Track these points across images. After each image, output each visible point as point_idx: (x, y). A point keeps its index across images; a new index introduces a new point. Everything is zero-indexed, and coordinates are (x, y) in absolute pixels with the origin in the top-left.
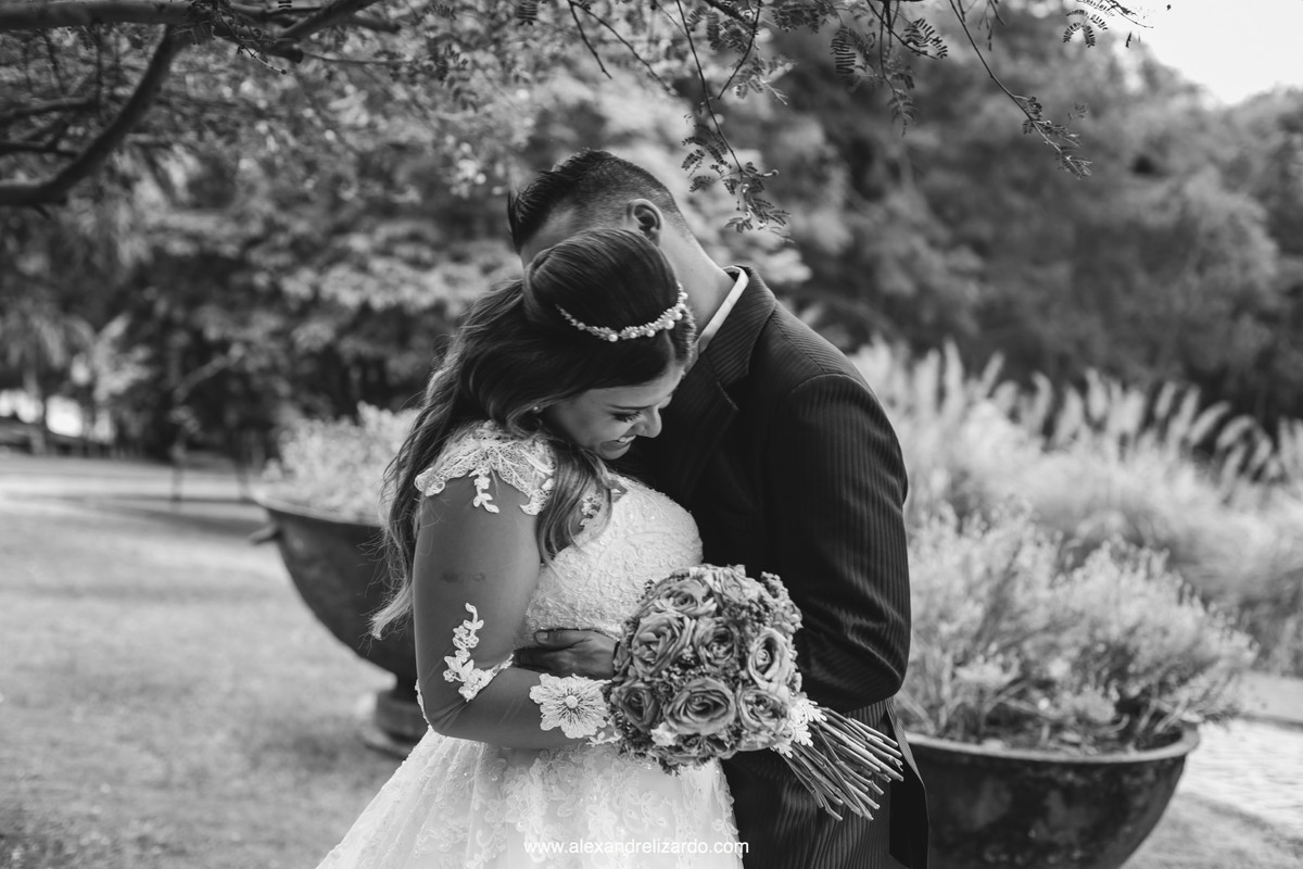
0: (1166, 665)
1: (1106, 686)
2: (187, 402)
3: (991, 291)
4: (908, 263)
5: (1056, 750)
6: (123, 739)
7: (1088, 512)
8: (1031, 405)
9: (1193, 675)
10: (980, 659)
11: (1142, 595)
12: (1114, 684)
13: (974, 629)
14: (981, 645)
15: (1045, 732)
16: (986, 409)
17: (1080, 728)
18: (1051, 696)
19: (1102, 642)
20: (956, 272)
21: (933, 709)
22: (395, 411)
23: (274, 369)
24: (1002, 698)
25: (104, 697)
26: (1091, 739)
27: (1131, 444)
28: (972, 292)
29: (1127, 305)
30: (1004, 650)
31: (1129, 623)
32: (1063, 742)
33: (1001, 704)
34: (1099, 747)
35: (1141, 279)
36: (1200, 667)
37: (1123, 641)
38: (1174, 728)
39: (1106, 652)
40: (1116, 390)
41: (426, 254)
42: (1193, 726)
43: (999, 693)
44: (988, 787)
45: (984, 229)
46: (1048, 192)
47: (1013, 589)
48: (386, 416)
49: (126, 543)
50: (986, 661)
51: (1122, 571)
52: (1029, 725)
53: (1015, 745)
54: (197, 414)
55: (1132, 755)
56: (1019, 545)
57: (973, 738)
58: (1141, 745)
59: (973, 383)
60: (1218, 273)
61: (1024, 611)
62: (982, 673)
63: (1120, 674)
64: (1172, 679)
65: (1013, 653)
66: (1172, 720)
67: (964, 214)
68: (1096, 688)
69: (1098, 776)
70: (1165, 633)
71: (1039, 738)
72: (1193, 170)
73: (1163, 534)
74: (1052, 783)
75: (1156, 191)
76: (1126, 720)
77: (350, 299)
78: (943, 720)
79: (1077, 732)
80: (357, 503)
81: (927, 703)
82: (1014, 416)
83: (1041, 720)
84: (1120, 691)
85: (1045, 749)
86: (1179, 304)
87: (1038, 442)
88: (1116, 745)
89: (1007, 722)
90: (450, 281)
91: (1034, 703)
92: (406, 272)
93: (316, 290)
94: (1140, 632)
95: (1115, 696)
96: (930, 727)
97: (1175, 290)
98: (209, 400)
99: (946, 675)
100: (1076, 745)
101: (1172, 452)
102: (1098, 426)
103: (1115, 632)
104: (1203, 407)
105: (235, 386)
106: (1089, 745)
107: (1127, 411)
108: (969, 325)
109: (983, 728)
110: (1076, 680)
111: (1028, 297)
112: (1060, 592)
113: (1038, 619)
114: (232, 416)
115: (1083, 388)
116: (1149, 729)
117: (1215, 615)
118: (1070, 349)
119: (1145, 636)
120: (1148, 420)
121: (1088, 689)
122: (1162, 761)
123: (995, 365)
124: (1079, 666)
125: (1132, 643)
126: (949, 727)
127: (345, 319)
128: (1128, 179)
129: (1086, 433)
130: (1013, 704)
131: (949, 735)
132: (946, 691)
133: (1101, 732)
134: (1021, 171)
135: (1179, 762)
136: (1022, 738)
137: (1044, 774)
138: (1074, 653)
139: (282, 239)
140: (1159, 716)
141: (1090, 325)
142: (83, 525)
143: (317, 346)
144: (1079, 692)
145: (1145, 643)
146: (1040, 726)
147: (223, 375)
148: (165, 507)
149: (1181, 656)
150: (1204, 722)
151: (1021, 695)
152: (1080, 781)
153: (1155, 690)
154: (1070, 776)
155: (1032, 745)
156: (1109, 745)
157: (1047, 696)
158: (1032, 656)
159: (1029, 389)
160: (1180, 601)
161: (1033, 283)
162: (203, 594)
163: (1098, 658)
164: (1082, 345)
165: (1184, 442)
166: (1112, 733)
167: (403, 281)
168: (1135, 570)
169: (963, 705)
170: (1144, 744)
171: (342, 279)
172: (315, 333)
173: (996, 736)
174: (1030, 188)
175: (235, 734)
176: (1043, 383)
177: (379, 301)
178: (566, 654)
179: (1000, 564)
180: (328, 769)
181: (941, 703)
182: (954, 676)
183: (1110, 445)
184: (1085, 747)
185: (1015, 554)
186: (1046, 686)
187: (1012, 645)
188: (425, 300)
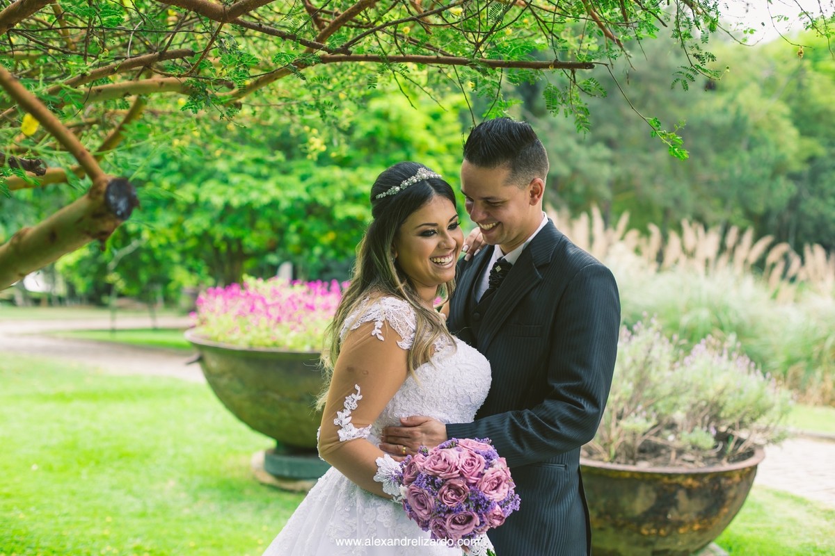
0: (743, 412)
1: (708, 426)
2: (116, 270)
3: (618, 170)
4: (564, 155)
5: (680, 465)
6: (113, 488)
7: (688, 309)
8: (648, 242)
9: (759, 416)
10: (633, 415)
11: (726, 370)
12: (713, 424)
13: (629, 397)
14: (633, 406)
15: (673, 455)
16: (620, 247)
17: (693, 451)
18: (676, 433)
19: (703, 400)
20: (595, 159)
21: (606, 446)
22: (265, 279)
23: (169, 245)
24: (647, 437)
25: (98, 463)
26: (700, 458)
27: (711, 264)
28: (606, 172)
29: (704, 174)
30: (647, 408)
31: (720, 387)
32: (684, 460)
33: (646, 440)
34: (706, 462)
35: (713, 158)
36: (763, 411)
37: (716, 399)
38: (749, 448)
39: (706, 406)
40: (701, 230)
41: (265, 170)
42: (761, 447)
43: (644, 434)
44: (642, 490)
45: (611, 131)
46: (650, 105)
47: (650, 371)
48: (260, 283)
49: (90, 363)
50: (636, 415)
51: (713, 356)
52: (663, 451)
53: (656, 464)
54: (123, 277)
55: (725, 466)
56: (652, 344)
57: (631, 462)
58: (731, 460)
59: (610, 231)
60: (760, 151)
61: (656, 385)
62: (635, 422)
63: (716, 418)
64: (747, 419)
65: (652, 409)
66: (748, 444)
67: (598, 122)
68: (702, 427)
69: (706, 480)
70: (741, 392)
71: (669, 459)
72: (741, 86)
73: (735, 321)
74: (679, 486)
75: (718, 101)
76: (721, 445)
77: (218, 201)
78: (613, 452)
79: (692, 454)
80: (248, 338)
81: (603, 443)
82: (638, 251)
83: (670, 448)
84: (716, 428)
85: (674, 465)
86: (737, 172)
87: (654, 266)
88: (716, 460)
89: (650, 450)
90: (280, 186)
91: (665, 438)
92: (252, 182)
93: (196, 196)
94: (726, 392)
95: (713, 432)
96: (605, 456)
97: (735, 162)
98: (130, 267)
99: (613, 425)
100: (692, 462)
101: (738, 268)
102: (691, 254)
103: (711, 394)
104: (756, 239)
105: (145, 257)
106: (700, 461)
107: (708, 245)
108: (606, 192)
109: (637, 455)
110: (690, 423)
111: (642, 173)
112: (677, 372)
113: (665, 389)
114: (144, 277)
115: (679, 230)
116: (735, 450)
117: (770, 380)
118: (670, 204)
119: (729, 395)
120: (722, 248)
121: (697, 429)
122: (744, 469)
123: (624, 220)
124: (691, 415)
125: (722, 399)
126: (616, 456)
127: (216, 214)
128: (702, 94)
129: (683, 259)
130: (653, 439)
131: (617, 460)
132: (614, 434)
133: (707, 454)
134: (632, 93)
135: (754, 469)
136: (660, 459)
137: (674, 481)
138: (688, 407)
139: (174, 166)
140: (740, 442)
141: (682, 188)
142: (58, 352)
143: (198, 231)
144: (692, 431)
145: (730, 399)
146: (669, 452)
147: (138, 251)
148: (106, 336)
149: (751, 405)
150: (767, 444)
151: (657, 434)
152: (696, 484)
153: (737, 426)
154: (690, 481)
155: (666, 464)
156: (711, 461)
157: (673, 433)
158: (663, 411)
159: (645, 233)
160: (749, 373)
161: (644, 163)
162: (145, 394)
163: (701, 410)
164: (677, 201)
165: (746, 261)
166: (713, 453)
167: (251, 188)
168: (721, 355)
169: (624, 442)
170: (732, 459)
171: (212, 189)
172: (197, 223)
173: (644, 459)
174: (640, 103)
175: (181, 480)
176: (654, 230)
177: (236, 202)
178: (418, 428)
179: (641, 358)
180: (240, 499)
181: (611, 442)
182: (617, 425)
183: (699, 265)
184: (697, 462)
185: (649, 351)
186: (672, 426)
187: (651, 405)
188: (265, 200)
